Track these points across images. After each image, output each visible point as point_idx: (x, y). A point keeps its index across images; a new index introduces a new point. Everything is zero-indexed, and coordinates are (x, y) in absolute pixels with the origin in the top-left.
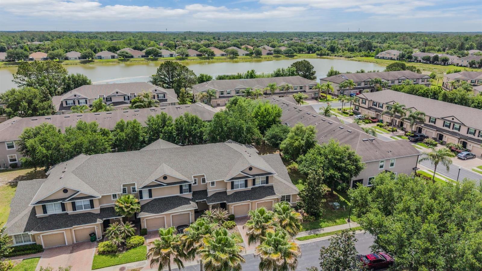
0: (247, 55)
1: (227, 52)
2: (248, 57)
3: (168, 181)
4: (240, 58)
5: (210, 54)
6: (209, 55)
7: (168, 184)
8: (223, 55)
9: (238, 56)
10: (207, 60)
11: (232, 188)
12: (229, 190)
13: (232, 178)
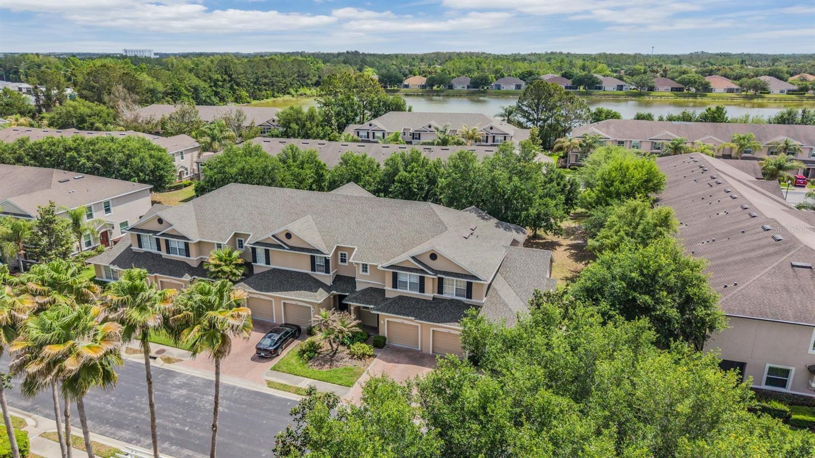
0: (790, 92)
1: (741, 85)
2: (793, 96)
3: (291, 242)
4: (770, 99)
5: (701, 88)
6: (697, 89)
7: (292, 248)
8: (730, 91)
9: (769, 93)
10: (691, 99)
11: (395, 285)
12: (388, 287)
13: (393, 264)
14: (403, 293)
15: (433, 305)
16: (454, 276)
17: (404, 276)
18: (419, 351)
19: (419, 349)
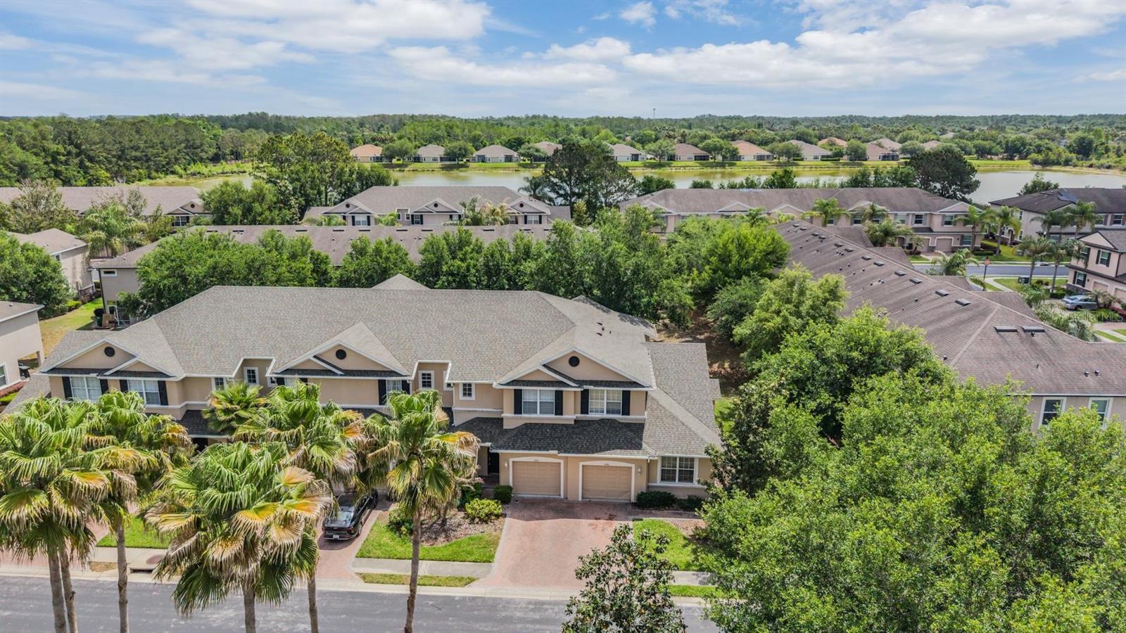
0: (825, 158)
1: (772, 151)
2: (828, 163)
3: (345, 364)
4: (804, 166)
5: (728, 155)
6: (724, 157)
7: (348, 373)
8: (760, 158)
9: (802, 160)
10: (719, 170)
11: (518, 409)
12: (508, 414)
13: (515, 378)
14: (530, 418)
15: (577, 431)
16: (605, 386)
17: (530, 394)
18: (562, 499)
19: (562, 497)
